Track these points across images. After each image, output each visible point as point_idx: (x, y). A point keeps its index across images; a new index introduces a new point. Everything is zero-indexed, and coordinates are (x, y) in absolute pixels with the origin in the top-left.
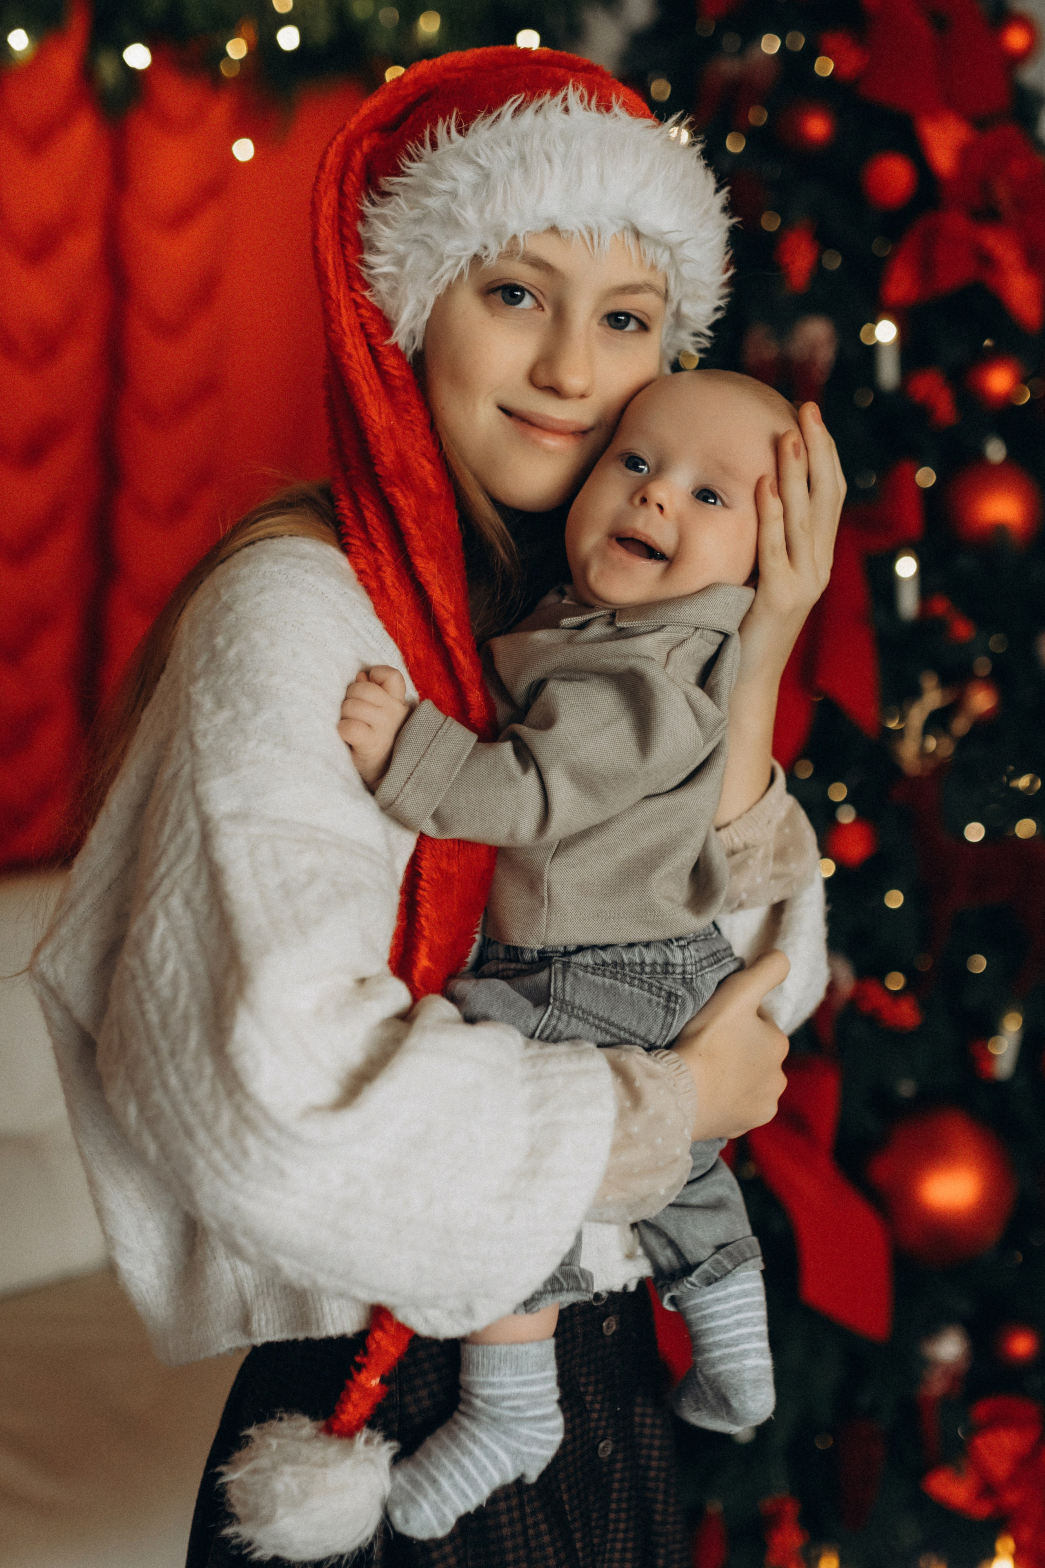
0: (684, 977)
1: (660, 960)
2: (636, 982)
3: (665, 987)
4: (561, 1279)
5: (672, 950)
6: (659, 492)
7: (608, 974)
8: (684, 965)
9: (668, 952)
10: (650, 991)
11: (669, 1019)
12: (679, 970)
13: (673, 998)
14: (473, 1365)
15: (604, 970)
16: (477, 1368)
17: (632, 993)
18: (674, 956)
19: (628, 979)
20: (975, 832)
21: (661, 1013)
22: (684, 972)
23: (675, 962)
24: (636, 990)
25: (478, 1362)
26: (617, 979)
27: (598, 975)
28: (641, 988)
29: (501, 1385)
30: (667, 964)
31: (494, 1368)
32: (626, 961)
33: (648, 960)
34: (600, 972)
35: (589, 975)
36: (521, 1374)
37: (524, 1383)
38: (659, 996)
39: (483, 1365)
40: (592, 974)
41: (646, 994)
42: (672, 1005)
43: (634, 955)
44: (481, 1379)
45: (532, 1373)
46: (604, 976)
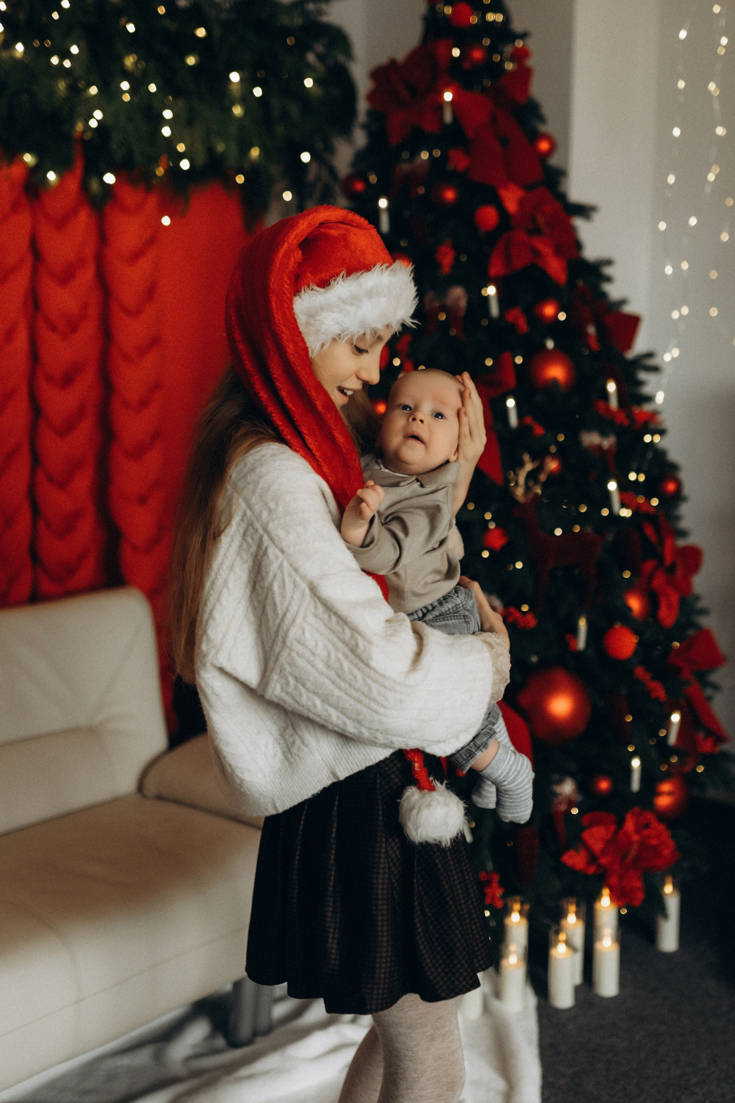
0: (464, 607)
1: (454, 605)
2: (452, 618)
3: (461, 614)
4: (490, 732)
5: (455, 599)
6: (420, 416)
7: (441, 619)
8: (462, 603)
9: (455, 601)
10: (458, 619)
11: (468, 625)
12: (461, 605)
13: (466, 617)
14: (490, 774)
15: (439, 618)
16: (492, 773)
17: (453, 623)
18: (457, 601)
19: (449, 618)
20: (558, 532)
21: (465, 625)
22: (463, 605)
23: (459, 603)
24: (454, 621)
25: (491, 772)
26: (445, 620)
27: (439, 622)
28: (455, 619)
29: (504, 770)
30: (456, 605)
31: (497, 769)
32: (444, 611)
33: (450, 607)
34: (438, 620)
35: (436, 623)
36: (505, 761)
37: (509, 762)
38: (461, 619)
39: (494, 771)
40: (436, 622)
41: (457, 621)
42: (467, 620)
43: (445, 608)
44: (497, 775)
45: (507, 757)
46: (441, 621)
